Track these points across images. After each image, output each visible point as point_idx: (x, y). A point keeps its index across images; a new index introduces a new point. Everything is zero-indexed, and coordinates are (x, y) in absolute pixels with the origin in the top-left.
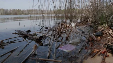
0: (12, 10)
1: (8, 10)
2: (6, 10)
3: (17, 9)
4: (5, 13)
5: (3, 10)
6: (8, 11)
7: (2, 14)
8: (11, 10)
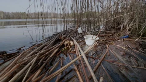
0: (15, 13)
1: (9, 13)
2: (7, 12)
3: (21, 12)
4: (5, 17)
5: (3, 13)
6: (10, 15)
7: (1, 19)
8: (13, 13)
